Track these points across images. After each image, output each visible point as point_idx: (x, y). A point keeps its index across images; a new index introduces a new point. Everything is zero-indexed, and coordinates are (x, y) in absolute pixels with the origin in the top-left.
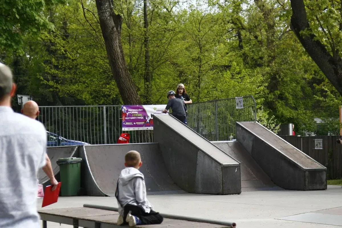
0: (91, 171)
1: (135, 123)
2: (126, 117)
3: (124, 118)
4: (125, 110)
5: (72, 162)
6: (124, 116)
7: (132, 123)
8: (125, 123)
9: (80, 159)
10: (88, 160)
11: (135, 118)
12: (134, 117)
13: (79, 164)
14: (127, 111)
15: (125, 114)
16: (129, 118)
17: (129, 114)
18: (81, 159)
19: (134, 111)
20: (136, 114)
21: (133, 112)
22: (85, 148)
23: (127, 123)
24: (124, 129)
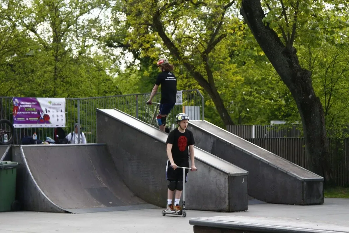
0: (35, 179)
1: (27, 119)
2: (17, 111)
3: (15, 112)
4: (16, 103)
5: (6, 166)
6: (15, 110)
7: (24, 119)
8: (17, 119)
9: (16, 163)
10: (29, 165)
11: (28, 113)
12: (26, 111)
13: (15, 170)
14: (19, 104)
15: (17, 107)
16: (20, 113)
17: (21, 107)
18: (18, 163)
19: (27, 105)
20: (29, 108)
21: (25, 106)
22: (23, 149)
23: (18, 119)
24: (15, 126)
